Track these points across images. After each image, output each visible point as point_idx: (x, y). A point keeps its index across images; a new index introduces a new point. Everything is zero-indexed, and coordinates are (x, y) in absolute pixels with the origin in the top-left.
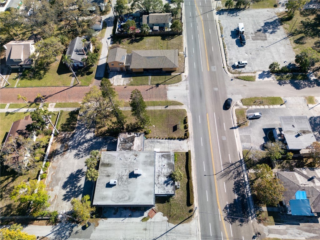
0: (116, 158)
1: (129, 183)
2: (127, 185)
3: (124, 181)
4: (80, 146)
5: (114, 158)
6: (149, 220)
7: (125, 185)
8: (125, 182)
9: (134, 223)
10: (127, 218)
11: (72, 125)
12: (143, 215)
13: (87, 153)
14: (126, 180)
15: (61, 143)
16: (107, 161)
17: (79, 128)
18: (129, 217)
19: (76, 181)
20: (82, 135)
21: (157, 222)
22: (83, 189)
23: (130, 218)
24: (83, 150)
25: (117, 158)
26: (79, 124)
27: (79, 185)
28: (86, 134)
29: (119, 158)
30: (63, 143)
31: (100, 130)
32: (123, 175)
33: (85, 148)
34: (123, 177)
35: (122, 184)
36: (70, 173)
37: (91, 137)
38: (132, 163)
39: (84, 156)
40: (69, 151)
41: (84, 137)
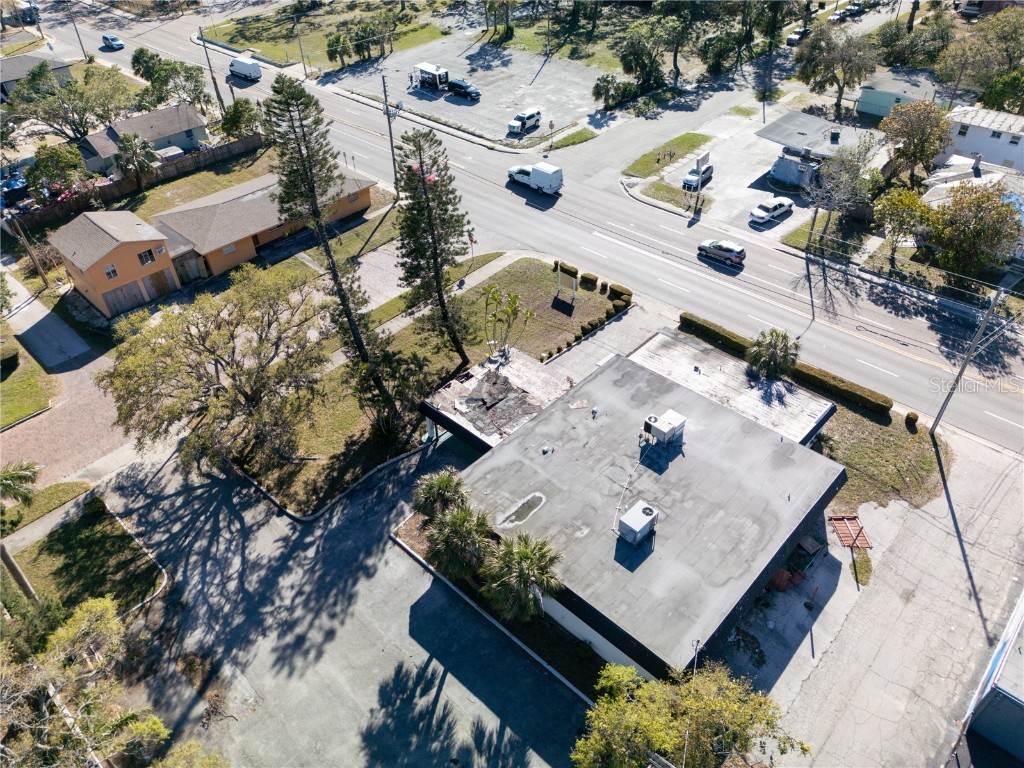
0: (527, 462)
1: (683, 483)
2: (688, 495)
3: (660, 495)
4: (269, 609)
5: (517, 471)
6: (875, 557)
7: (682, 501)
8: (667, 493)
9: (851, 615)
10: (815, 627)
11: (118, 576)
12: (836, 566)
13: (335, 604)
14: (664, 486)
15: (139, 680)
16: (507, 495)
17: (173, 556)
18: (815, 619)
19: (428, 735)
20: (222, 564)
21: (899, 539)
22: (508, 732)
23: (821, 617)
24: (299, 612)
25: (531, 459)
26: (159, 544)
27: (463, 735)
28: (244, 548)
29: (532, 454)
30: (151, 670)
31: (298, 488)
32: (631, 483)
33: (300, 593)
34: (641, 488)
35: (670, 508)
36: (357, 741)
37: (285, 539)
38: (602, 434)
39: (336, 623)
40: (227, 670)
41: (244, 561)
